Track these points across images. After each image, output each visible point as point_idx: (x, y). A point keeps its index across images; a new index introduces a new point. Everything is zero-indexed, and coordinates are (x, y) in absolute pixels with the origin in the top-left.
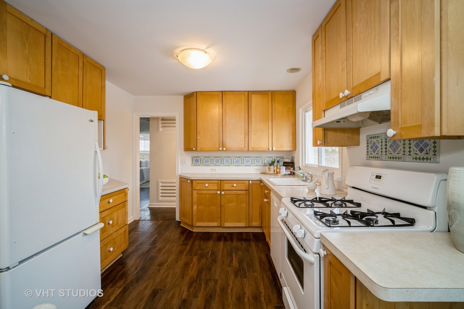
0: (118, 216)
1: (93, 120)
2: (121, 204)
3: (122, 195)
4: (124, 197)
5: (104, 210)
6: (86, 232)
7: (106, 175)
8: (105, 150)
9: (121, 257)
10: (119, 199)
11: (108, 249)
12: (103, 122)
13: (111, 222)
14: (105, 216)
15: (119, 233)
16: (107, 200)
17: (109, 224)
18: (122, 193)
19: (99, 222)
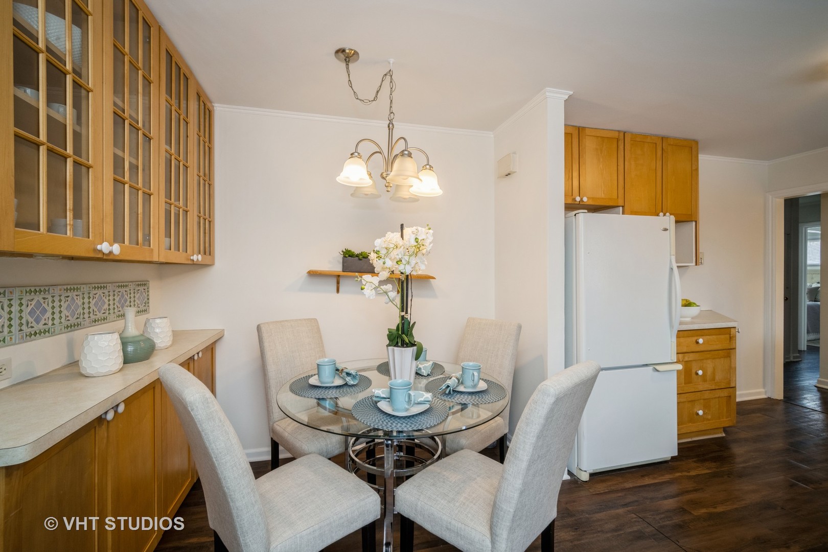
0: (714, 369)
1: (668, 228)
2: (720, 352)
3: (722, 337)
4: (728, 342)
5: (688, 351)
6: (658, 367)
7: (695, 302)
8: (699, 265)
9: (723, 437)
10: (718, 343)
11: (695, 410)
12: (694, 223)
13: (700, 372)
14: (690, 359)
15: (717, 396)
16: (694, 339)
17: (697, 374)
18: (723, 334)
19: (675, 362)
